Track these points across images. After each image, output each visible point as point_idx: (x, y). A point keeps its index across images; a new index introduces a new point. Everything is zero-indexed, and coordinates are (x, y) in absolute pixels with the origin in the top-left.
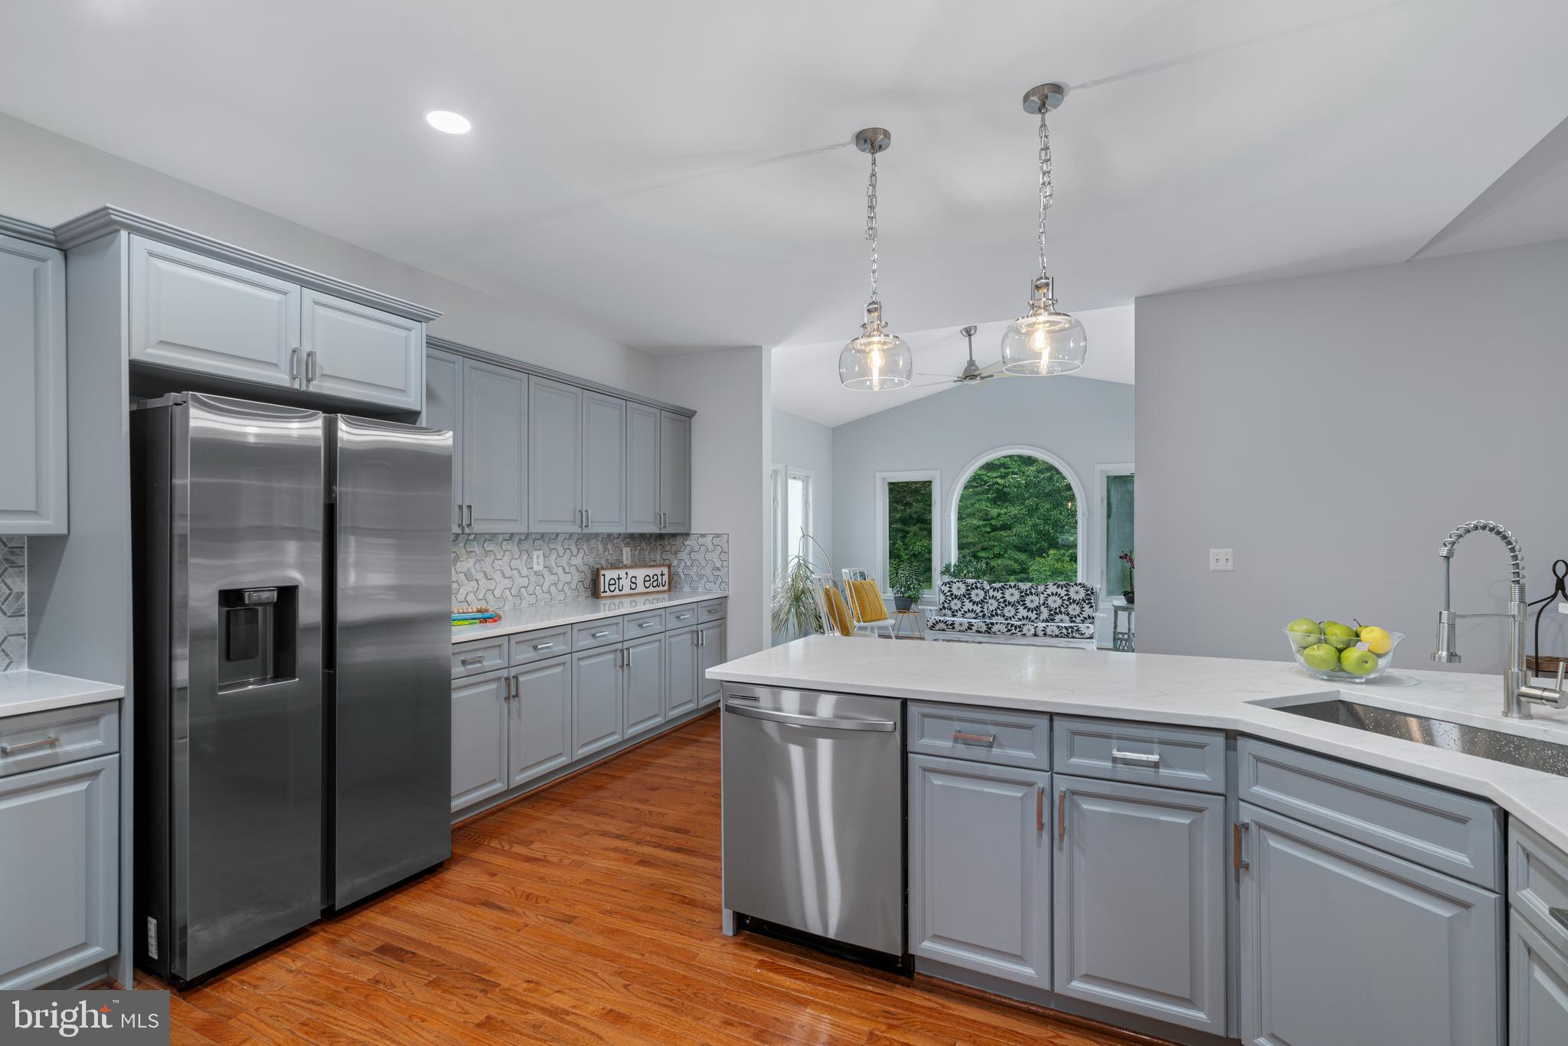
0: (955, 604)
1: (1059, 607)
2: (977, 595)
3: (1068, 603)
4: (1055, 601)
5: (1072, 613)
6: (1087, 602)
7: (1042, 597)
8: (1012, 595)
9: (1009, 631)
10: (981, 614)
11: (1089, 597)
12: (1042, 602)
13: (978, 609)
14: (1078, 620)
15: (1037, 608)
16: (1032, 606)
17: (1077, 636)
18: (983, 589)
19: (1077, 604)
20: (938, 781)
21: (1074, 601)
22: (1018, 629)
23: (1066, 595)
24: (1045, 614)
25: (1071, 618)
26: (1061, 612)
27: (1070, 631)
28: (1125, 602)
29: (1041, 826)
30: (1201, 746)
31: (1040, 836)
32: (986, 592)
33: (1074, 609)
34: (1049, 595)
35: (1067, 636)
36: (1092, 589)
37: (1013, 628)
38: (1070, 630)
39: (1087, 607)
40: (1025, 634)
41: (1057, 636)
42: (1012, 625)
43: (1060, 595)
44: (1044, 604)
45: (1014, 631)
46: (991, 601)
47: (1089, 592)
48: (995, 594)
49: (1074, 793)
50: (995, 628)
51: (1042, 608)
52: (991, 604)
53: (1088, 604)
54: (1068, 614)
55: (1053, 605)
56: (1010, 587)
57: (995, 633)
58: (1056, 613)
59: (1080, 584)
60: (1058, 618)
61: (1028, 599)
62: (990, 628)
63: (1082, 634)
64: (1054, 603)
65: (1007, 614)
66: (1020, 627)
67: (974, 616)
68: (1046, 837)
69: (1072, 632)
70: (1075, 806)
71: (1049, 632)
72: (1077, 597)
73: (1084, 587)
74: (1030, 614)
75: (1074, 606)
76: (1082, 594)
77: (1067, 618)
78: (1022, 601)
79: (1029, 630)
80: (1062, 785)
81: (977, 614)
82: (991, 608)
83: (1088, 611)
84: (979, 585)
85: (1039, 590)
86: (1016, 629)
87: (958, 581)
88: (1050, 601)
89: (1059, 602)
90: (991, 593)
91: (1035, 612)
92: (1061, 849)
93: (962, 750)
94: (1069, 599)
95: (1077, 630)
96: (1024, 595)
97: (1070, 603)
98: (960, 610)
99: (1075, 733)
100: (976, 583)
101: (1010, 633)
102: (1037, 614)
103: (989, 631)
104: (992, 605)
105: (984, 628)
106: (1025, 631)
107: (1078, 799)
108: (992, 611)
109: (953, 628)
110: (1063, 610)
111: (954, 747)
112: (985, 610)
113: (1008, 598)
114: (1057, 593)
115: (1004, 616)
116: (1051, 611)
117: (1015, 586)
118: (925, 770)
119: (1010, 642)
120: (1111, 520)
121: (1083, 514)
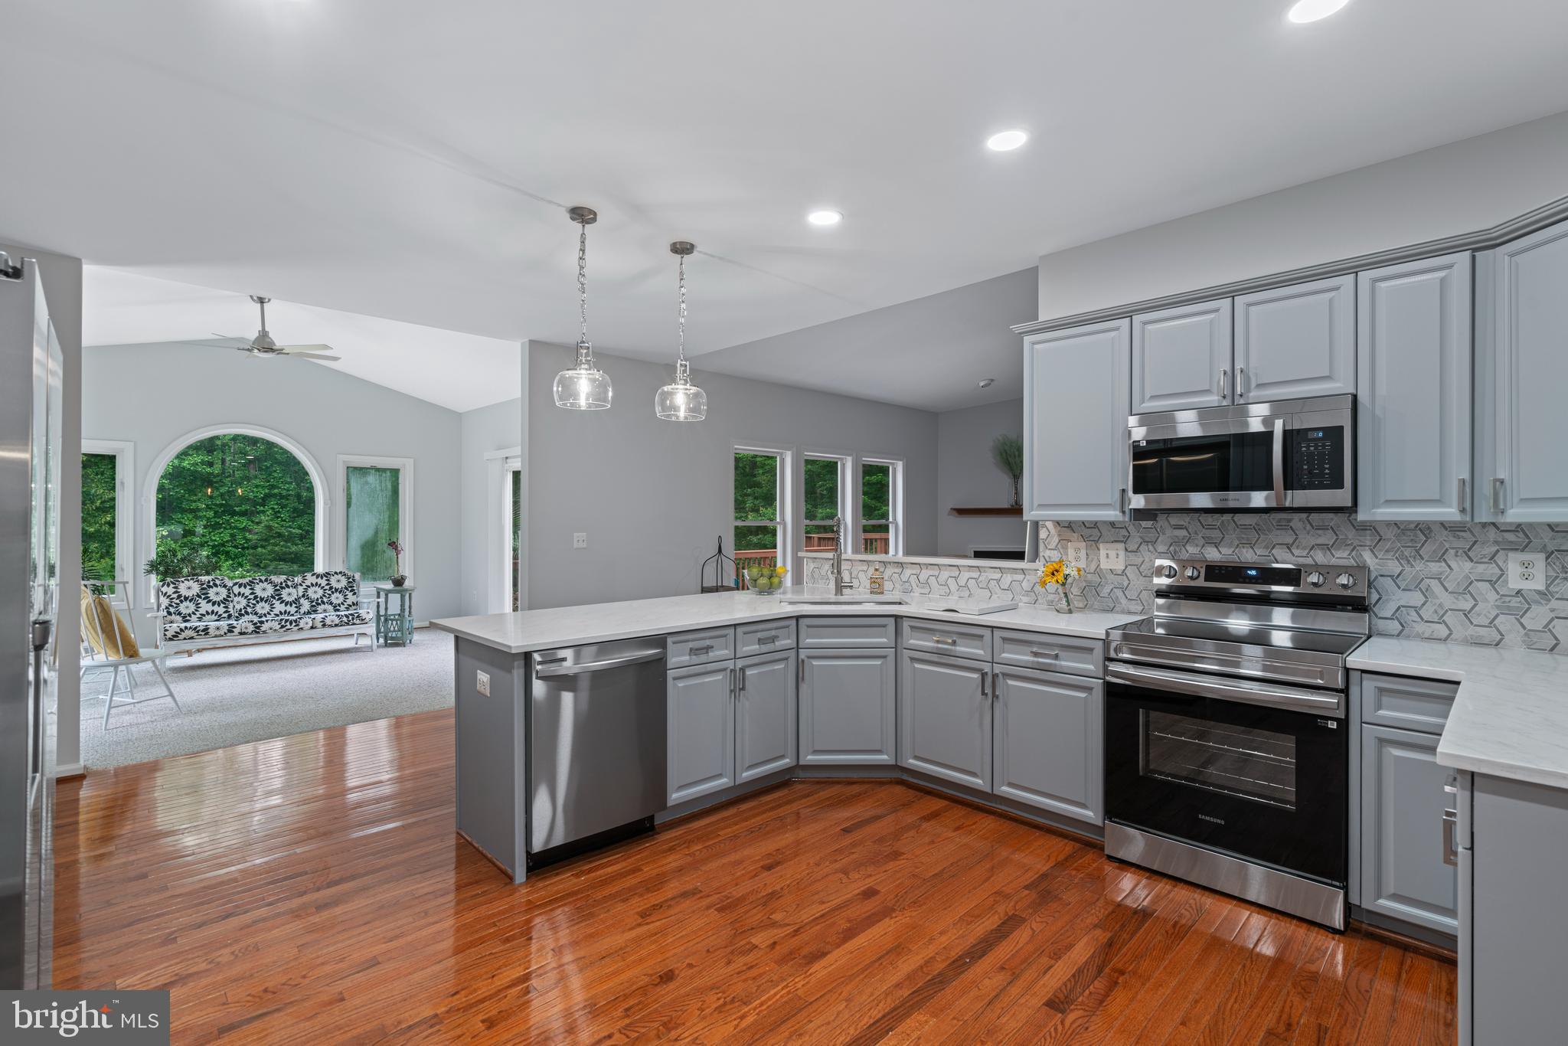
0: (186, 608)
1: (321, 598)
2: (217, 593)
3: (330, 592)
4: (315, 592)
5: (335, 601)
6: (350, 589)
7: (301, 590)
8: (264, 590)
9: (282, 627)
10: (226, 615)
11: (351, 585)
12: (301, 594)
13: (221, 610)
14: (342, 608)
15: (297, 601)
16: (290, 599)
17: (358, 622)
18: (225, 586)
19: (340, 593)
20: (682, 684)
21: (336, 590)
22: (294, 624)
23: (327, 584)
24: (306, 606)
25: (335, 607)
26: (323, 603)
27: (350, 619)
28: (392, 586)
29: (731, 692)
32: (229, 590)
33: (337, 598)
34: (309, 587)
35: (348, 624)
36: (353, 577)
37: (288, 623)
38: (351, 617)
39: (350, 595)
40: (302, 629)
41: (336, 625)
42: (287, 621)
43: (320, 585)
44: (303, 596)
45: (289, 627)
46: (236, 599)
47: (351, 580)
48: (242, 590)
49: (745, 667)
50: (264, 627)
51: (302, 600)
52: (238, 603)
53: (351, 591)
54: (331, 604)
55: (314, 596)
56: (261, 581)
57: (264, 632)
58: (318, 604)
59: (341, 573)
60: (320, 608)
61: (284, 593)
62: (258, 628)
63: (362, 620)
64: (315, 593)
65: (260, 611)
66: (296, 621)
67: (216, 618)
68: (733, 697)
69: (353, 619)
70: (745, 674)
71: (328, 622)
72: (339, 586)
73: (345, 575)
74: (288, 608)
75: (337, 595)
76: (344, 582)
77: (330, 608)
78: (277, 595)
79: (307, 623)
80: (739, 664)
81: (221, 615)
82: (238, 607)
83: (351, 598)
84: (218, 582)
85: (296, 581)
86: (291, 624)
87: (188, 580)
88: (311, 591)
89: (320, 592)
90: (236, 589)
91: (294, 605)
93: (695, 659)
94: (331, 588)
95: (358, 617)
96: (278, 589)
97: (333, 593)
98: (195, 614)
100: (213, 580)
101: (284, 629)
102: (296, 607)
103: (257, 629)
104: (240, 603)
105: (251, 628)
106: (302, 624)
107: (746, 670)
108: (241, 610)
109: (207, 634)
110: (325, 600)
111: (691, 659)
112: (231, 610)
113: (259, 593)
114: (317, 584)
115: (256, 614)
116: (312, 602)
117: (266, 580)
119: (282, 639)
120: (351, 509)
121: (325, 503)
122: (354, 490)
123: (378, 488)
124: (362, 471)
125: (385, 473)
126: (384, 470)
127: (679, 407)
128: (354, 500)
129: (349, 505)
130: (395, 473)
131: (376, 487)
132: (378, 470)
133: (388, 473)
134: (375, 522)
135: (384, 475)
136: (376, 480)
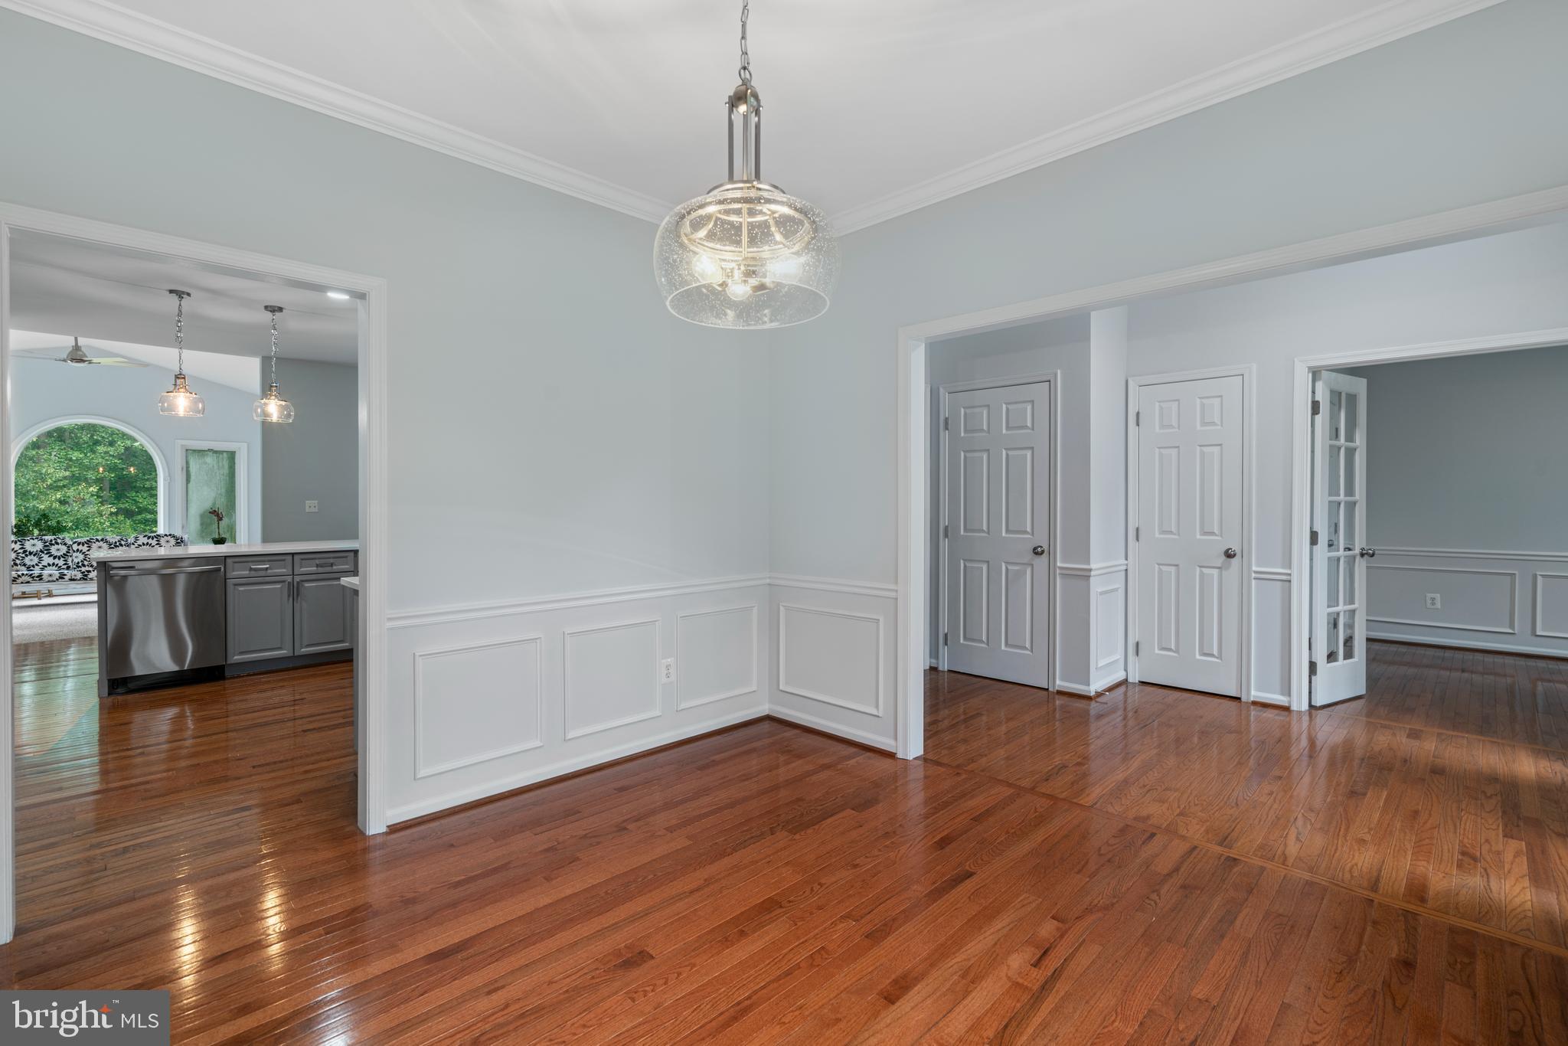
0: (30, 560)
10: (65, 567)
13: (61, 562)
20: (241, 589)
29: (289, 596)
30: (346, 557)
31: (289, 600)
32: (69, 547)
46: (75, 555)
48: (80, 548)
49: (303, 581)
56: (98, 540)
59: (170, 535)
67: (57, 569)
68: (291, 599)
70: (303, 585)
73: (173, 534)
80: (297, 579)
81: (61, 567)
82: (76, 561)
85: (132, 541)
87: (33, 539)
90: (75, 547)
92: (297, 602)
96: (115, 547)
98: (38, 565)
99: (302, 559)
100: (55, 539)
103: (84, 577)
104: (78, 558)
107: (303, 583)
108: (78, 563)
112: (69, 562)
114: (147, 544)
117: (105, 540)
118: (235, 585)
120: (190, 485)
121: (164, 480)
122: (193, 469)
123: (216, 467)
124: (200, 452)
125: (222, 454)
126: (221, 452)
127: (272, 414)
128: (193, 477)
129: (188, 480)
130: (232, 456)
131: (213, 466)
132: (216, 452)
133: (225, 455)
134: (213, 495)
135: (221, 456)
136: (214, 460)
